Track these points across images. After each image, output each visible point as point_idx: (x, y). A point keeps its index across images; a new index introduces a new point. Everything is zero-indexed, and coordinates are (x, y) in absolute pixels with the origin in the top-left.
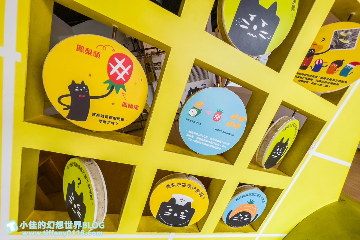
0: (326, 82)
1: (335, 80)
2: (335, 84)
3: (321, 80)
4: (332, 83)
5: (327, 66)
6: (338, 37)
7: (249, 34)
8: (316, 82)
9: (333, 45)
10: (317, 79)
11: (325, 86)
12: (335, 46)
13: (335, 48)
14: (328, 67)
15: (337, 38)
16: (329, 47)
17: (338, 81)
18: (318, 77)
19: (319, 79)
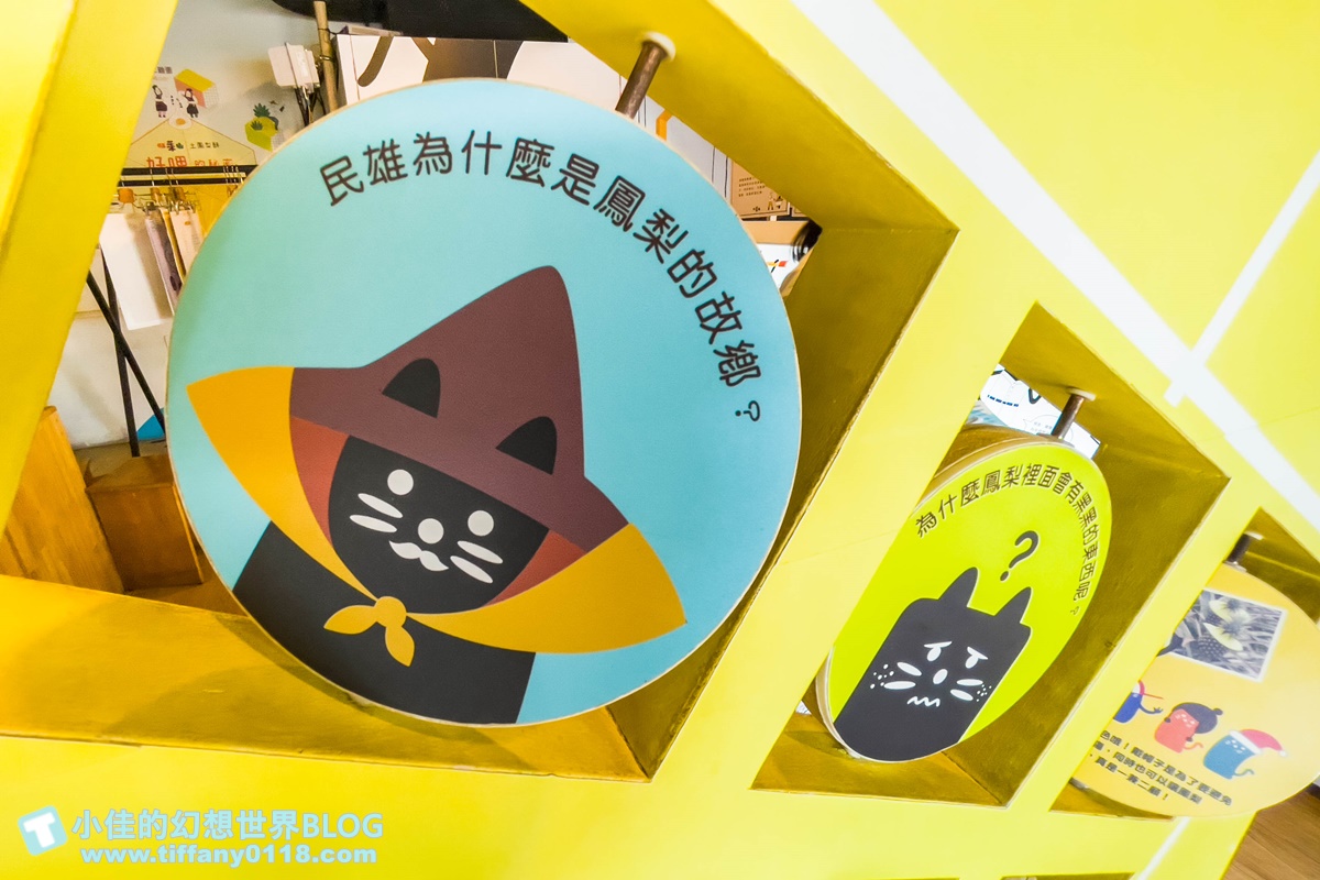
0: (1151, 774)
1: (1188, 780)
2: (1184, 793)
3: (1133, 757)
4: (1173, 787)
5: (1157, 711)
6: (1202, 616)
7: (913, 703)
8: (1115, 761)
9: (1181, 640)
10: (1120, 749)
11: (1148, 787)
12: (1191, 643)
13: (1189, 650)
14: (1160, 718)
15: (1197, 617)
16: (1167, 643)
17: (1197, 785)
18: (1122, 744)
19: (1128, 754)
